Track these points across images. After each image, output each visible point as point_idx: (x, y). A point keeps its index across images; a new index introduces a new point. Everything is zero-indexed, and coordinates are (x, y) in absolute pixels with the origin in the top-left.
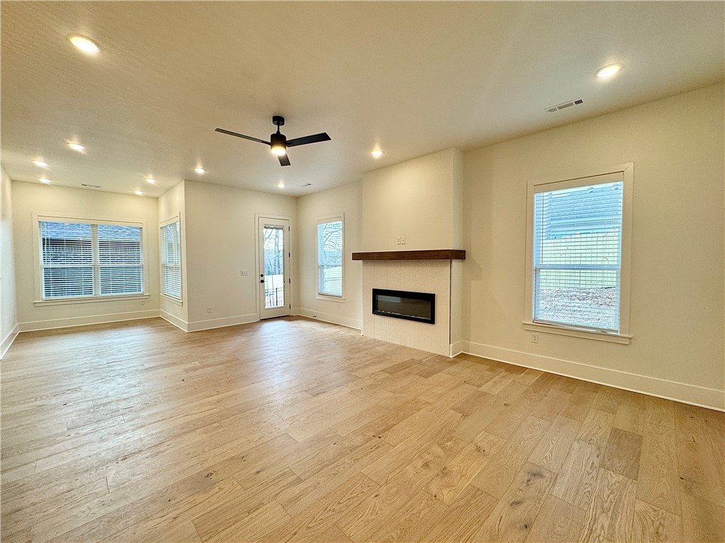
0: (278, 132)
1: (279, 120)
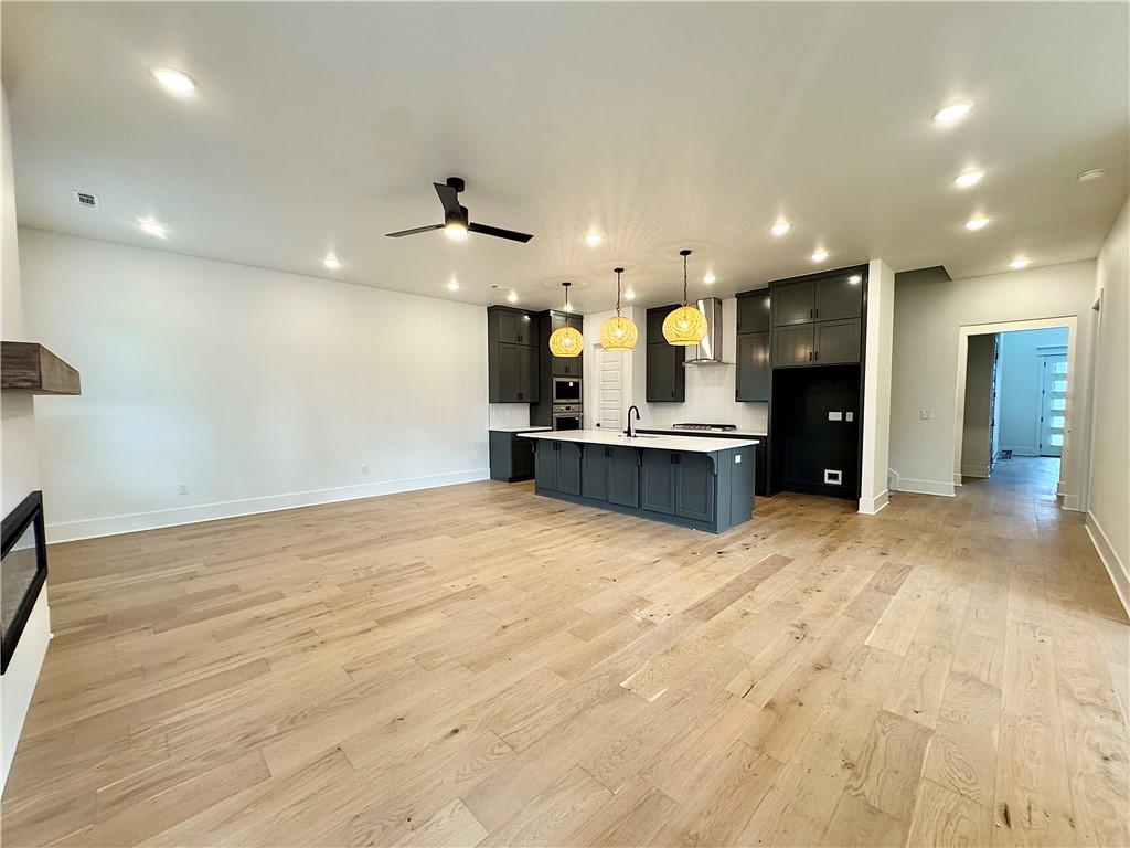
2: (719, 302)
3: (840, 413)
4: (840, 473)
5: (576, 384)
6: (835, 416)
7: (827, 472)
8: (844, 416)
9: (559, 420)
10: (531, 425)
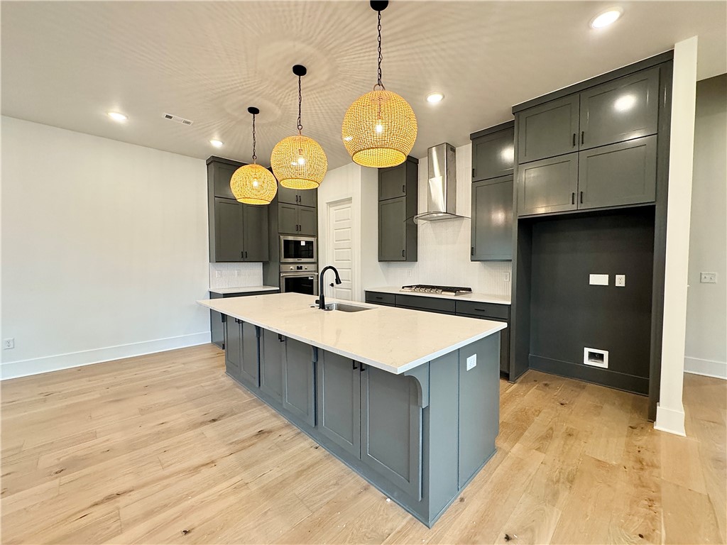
2: (452, 149)
3: (607, 276)
4: (606, 354)
5: (309, 244)
6: (598, 280)
7: (587, 351)
8: (612, 280)
9: (287, 280)
10: (265, 284)
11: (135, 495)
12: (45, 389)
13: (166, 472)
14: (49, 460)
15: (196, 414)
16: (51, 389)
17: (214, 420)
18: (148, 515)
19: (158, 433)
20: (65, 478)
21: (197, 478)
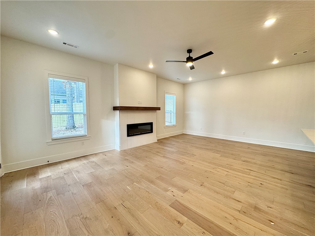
0: (190, 56)
1: (190, 51)
11: (255, 173)
12: (249, 147)
13: (266, 174)
14: (243, 159)
15: (287, 168)
16: (250, 147)
17: (292, 173)
18: (255, 176)
19: (270, 167)
20: (244, 163)
21: (273, 179)
